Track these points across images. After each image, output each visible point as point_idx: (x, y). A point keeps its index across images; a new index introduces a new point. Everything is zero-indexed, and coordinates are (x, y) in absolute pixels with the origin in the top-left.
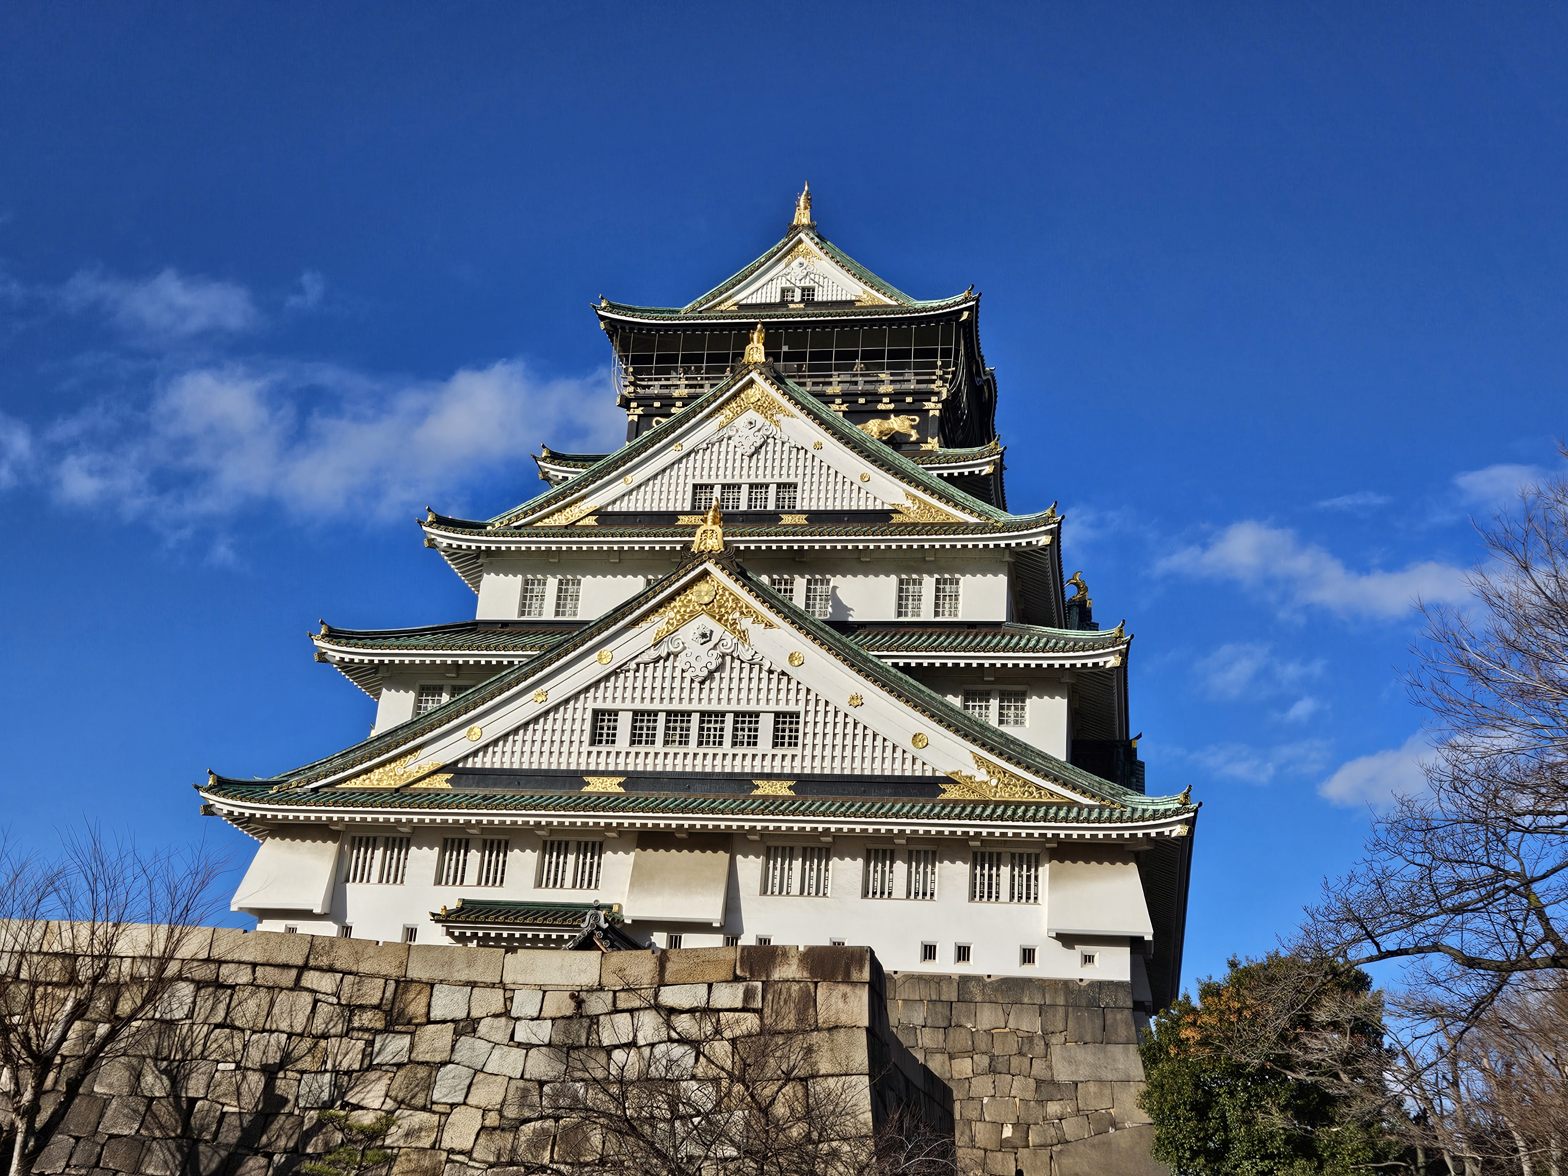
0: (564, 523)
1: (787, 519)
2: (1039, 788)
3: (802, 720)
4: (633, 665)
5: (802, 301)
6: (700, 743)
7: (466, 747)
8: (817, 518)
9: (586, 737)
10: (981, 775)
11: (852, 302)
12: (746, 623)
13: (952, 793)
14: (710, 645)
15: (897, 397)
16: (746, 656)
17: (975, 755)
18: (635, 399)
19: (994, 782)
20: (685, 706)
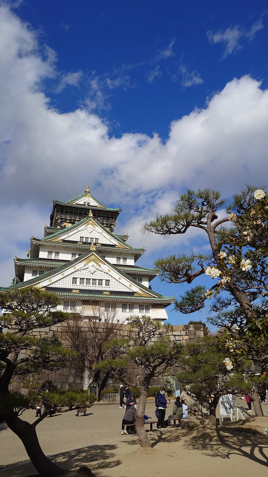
0: (56, 241)
1: (97, 245)
2: (150, 294)
3: (110, 281)
4: (80, 270)
5: (87, 205)
6: (92, 284)
7: (49, 283)
8: (102, 245)
9: (72, 282)
10: (141, 292)
11: (96, 206)
12: (100, 264)
13: (136, 295)
14: (94, 267)
15: (107, 224)
16: (101, 269)
17: (140, 289)
18: (59, 218)
19: (143, 293)
20: (89, 278)
